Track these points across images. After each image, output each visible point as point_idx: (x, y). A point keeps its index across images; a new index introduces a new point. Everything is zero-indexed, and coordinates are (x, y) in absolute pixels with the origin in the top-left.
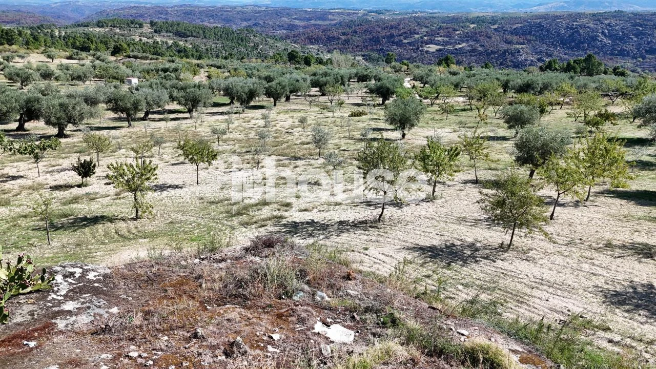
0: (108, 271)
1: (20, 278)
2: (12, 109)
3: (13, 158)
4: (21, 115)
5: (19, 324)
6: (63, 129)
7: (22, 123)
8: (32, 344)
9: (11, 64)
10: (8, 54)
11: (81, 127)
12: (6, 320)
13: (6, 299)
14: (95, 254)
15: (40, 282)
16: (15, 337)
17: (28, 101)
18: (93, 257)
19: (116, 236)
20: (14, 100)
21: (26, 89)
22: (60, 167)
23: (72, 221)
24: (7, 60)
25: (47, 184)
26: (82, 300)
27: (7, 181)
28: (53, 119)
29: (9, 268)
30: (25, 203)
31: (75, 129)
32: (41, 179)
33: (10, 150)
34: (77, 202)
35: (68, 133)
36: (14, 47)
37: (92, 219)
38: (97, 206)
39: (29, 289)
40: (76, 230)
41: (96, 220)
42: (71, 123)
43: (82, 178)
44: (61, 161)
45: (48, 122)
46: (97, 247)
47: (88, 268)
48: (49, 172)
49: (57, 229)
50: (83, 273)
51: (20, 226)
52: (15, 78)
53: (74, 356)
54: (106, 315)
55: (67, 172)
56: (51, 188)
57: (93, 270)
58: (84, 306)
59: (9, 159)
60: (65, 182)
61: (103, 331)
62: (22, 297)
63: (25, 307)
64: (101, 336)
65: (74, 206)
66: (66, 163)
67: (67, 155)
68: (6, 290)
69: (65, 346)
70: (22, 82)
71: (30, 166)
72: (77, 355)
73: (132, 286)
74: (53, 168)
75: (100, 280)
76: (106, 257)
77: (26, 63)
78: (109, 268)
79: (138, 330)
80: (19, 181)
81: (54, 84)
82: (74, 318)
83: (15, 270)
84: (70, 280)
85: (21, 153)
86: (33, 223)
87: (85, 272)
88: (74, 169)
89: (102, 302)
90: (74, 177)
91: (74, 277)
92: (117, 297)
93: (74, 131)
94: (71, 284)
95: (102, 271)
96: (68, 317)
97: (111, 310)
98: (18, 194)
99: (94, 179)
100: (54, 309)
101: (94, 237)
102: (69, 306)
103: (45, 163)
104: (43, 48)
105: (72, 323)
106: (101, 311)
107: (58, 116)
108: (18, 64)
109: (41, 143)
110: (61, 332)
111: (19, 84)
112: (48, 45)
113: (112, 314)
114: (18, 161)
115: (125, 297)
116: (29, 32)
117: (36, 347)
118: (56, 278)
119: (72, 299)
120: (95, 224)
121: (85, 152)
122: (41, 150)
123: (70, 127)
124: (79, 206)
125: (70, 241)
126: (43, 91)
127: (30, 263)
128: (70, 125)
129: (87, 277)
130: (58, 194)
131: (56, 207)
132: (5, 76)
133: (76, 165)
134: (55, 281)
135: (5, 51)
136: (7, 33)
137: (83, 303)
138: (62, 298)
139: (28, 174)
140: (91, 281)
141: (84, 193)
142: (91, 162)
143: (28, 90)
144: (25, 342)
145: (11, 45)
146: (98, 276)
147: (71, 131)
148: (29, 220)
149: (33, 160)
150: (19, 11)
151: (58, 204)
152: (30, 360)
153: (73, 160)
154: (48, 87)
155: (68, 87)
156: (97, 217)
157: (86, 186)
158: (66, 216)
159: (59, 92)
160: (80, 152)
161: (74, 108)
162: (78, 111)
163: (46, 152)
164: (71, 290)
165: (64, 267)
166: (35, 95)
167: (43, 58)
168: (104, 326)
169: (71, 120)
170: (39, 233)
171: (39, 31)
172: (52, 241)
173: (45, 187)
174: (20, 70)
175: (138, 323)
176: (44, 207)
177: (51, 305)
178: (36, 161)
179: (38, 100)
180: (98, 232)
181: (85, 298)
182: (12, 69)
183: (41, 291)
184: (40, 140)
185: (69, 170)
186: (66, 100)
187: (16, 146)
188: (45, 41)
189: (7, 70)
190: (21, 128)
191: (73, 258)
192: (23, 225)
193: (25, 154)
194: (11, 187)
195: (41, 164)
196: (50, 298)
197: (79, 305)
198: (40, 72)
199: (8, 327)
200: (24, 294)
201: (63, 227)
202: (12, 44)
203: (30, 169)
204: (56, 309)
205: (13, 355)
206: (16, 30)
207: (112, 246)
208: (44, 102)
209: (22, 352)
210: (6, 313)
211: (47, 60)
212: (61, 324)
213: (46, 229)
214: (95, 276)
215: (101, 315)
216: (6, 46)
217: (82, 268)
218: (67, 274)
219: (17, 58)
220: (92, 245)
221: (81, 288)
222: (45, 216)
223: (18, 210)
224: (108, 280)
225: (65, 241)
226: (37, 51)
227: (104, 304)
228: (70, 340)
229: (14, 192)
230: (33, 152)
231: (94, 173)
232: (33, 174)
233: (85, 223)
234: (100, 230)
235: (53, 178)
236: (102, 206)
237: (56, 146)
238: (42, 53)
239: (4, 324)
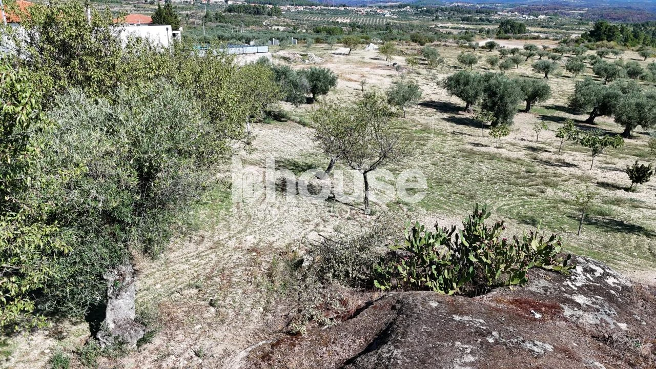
0: (629, 285)
1: (547, 254)
2: (589, 101)
3: (573, 147)
4: (595, 109)
5: (532, 293)
6: (631, 129)
7: (593, 115)
8: (538, 316)
9: (604, 59)
10: (603, 49)
11: (650, 131)
12: (524, 285)
13: (530, 267)
14: (618, 262)
15: (562, 265)
16: (526, 302)
17: (607, 96)
18: (615, 264)
19: (648, 253)
20: (594, 93)
21: (608, 85)
22: (614, 166)
23: (607, 221)
24: (601, 56)
25: (596, 179)
26: (594, 300)
27: (561, 166)
28: (624, 118)
29: (541, 241)
30: (570, 190)
31: (643, 131)
32: (591, 173)
33: (574, 139)
34: (619, 205)
35: (634, 134)
36: (612, 43)
37: (628, 226)
38: (638, 215)
39: (550, 267)
40: (607, 231)
41: (632, 229)
42: (641, 124)
43: (633, 182)
44: (616, 160)
45: (618, 120)
46: (623, 255)
47: (610, 272)
48: (601, 168)
49: (590, 223)
50: (603, 274)
51: (558, 209)
52: (603, 73)
53: (570, 347)
54: (612, 326)
55: (618, 172)
56: (598, 183)
57: (614, 277)
58: (594, 306)
59: (570, 147)
60: (613, 182)
61: (605, 340)
62: (542, 271)
63: (541, 281)
64: (601, 344)
65: (614, 207)
66: (621, 164)
67: (624, 156)
68: (532, 259)
69: (565, 333)
70: (607, 78)
71: (586, 158)
72: (573, 348)
73: (651, 311)
74: (607, 165)
75: (618, 289)
76: (629, 270)
77: (618, 59)
78: (631, 281)
79: (641, 359)
80: (571, 169)
81: (639, 82)
82: (581, 312)
83: (545, 245)
84: (588, 276)
85: (583, 144)
86: (571, 210)
87: (605, 275)
88: (628, 171)
89: (613, 312)
90: (624, 179)
91: (594, 274)
92: (631, 314)
93: (641, 133)
94: (588, 279)
95: (623, 282)
96: (576, 309)
97: (619, 324)
98: (567, 181)
99: (644, 187)
100: (566, 295)
101: (624, 245)
102: (580, 299)
103: (600, 159)
104: (640, 46)
105: (578, 316)
106: (609, 320)
107: (631, 115)
108: (611, 59)
109: (604, 138)
110: (565, 319)
111: (603, 79)
112: (646, 43)
113: (619, 329)
114: (576, 150)
115: (639, 318)
116: (632, 29)
117: (540, 320)
118: (577, 268)
119: (585, 294)
120: (630, 232)
121: (644, 157)
122: (602, 145)
123: (639, 128)
124: (619, 209)
125: (599, 240)
126: (625, 89)
127: (560, 245)
128: (639, 127)
129: (606, 280)
130: (603, 191)
131: (596, 203)
132: (594, 71)
133: (631, 168)
134: (574, 270)
135: (602, 47)
136: (610, 30)
137: (594, 303)
138: (576, 289)
139: (582, 164)
140: (607, 285)
141: (629, 197)
142: (648, 169)
143: (610, 86)
144: (532, 311)
145: (609, 41)
146: (617, 284)
147: (638, 132)
148: (568, 206)
149: (591, 153)
150: (630, 8)
151: (599, 201)
152: (531, 328)
153: (631, 162)
154: (631, 86)
155: (652, 88)
156: (634, 226)
157: (633, 191)
158: (602, 214)
159: (640, 91)
160: (640, 156)
161: (650, 109)
162: (653, 114)
163: (606, 148)
164: (586, 286)
165: (588, 261)
166: (616, 91)
167: (636, 56)
168: (607, 336)
169: (643, 122)
170: (572, 221)
171: (643, 29)
172: (582, 232)
173: (593, 181)
174: (610, 65)
175: (644, 353)
176: (586, 199)
177: (564, 290)
178: (593, 154)
179: (616, 97)
180: (630, 242)
181: (597, 299)
182: (602, 64)
183: (560, 273)
184: (603, 135)
185: (621, 171)
186: (644, 101)
187: (581, 136)
188: (645, 39)
189: (597, 64)
190: (590, 121)
191: (596, 256)
192: (561, 210)
193: (586, 146)
194: (563, 172)
195: (596, 158)
196: (565, 283)
197: (589, 303)
198: (628, 69)
199: (523, 291)
200: (544, 269)
201: (596, 224)
202: (611, 40)
203: (585, 161)
204: (568, 296)
205: (520, 316)
206: (619, 27)
207: (639, 261)
208: (622, 99)
209: (527, 318)
210: (526, 279)
211: (640, 58)
212: (568, 312)
213: (580, 220)
214: (614, 283)
215: (607, 324)
216: (605, 42)
217: (603, 269)
218: (588, 269)
219: (611, 54)
220: (619, 251)
221: (596, 288)
222: (584, 208)
223: (561, 194)
224: (626, 293)
225: (593, 237)
226: (633, 48)
227: (615, 314)
228: (571, 330)
229: (564, 178)
230: (594, 145)
231: (647, 181)
232: (586, 166)
233: (620, 228)
234: (632, 241)
235: (604, 174)
236: (644, 217)
237: (618, 145)
238: (638, 51)
239: (521, 286)
